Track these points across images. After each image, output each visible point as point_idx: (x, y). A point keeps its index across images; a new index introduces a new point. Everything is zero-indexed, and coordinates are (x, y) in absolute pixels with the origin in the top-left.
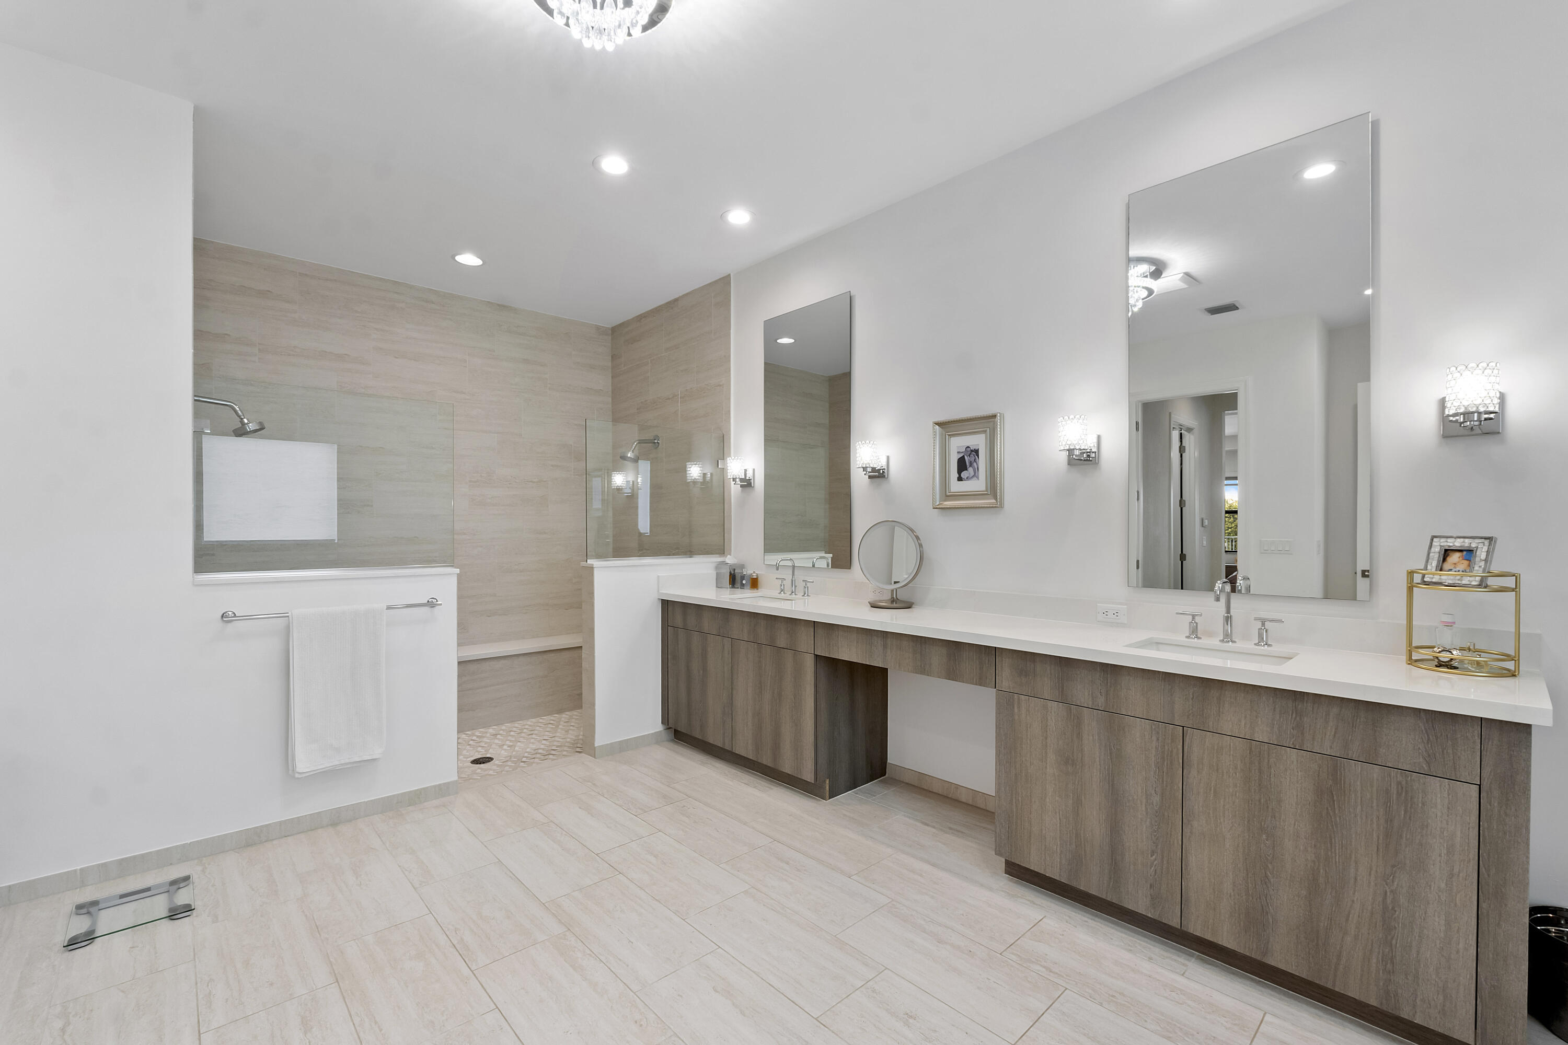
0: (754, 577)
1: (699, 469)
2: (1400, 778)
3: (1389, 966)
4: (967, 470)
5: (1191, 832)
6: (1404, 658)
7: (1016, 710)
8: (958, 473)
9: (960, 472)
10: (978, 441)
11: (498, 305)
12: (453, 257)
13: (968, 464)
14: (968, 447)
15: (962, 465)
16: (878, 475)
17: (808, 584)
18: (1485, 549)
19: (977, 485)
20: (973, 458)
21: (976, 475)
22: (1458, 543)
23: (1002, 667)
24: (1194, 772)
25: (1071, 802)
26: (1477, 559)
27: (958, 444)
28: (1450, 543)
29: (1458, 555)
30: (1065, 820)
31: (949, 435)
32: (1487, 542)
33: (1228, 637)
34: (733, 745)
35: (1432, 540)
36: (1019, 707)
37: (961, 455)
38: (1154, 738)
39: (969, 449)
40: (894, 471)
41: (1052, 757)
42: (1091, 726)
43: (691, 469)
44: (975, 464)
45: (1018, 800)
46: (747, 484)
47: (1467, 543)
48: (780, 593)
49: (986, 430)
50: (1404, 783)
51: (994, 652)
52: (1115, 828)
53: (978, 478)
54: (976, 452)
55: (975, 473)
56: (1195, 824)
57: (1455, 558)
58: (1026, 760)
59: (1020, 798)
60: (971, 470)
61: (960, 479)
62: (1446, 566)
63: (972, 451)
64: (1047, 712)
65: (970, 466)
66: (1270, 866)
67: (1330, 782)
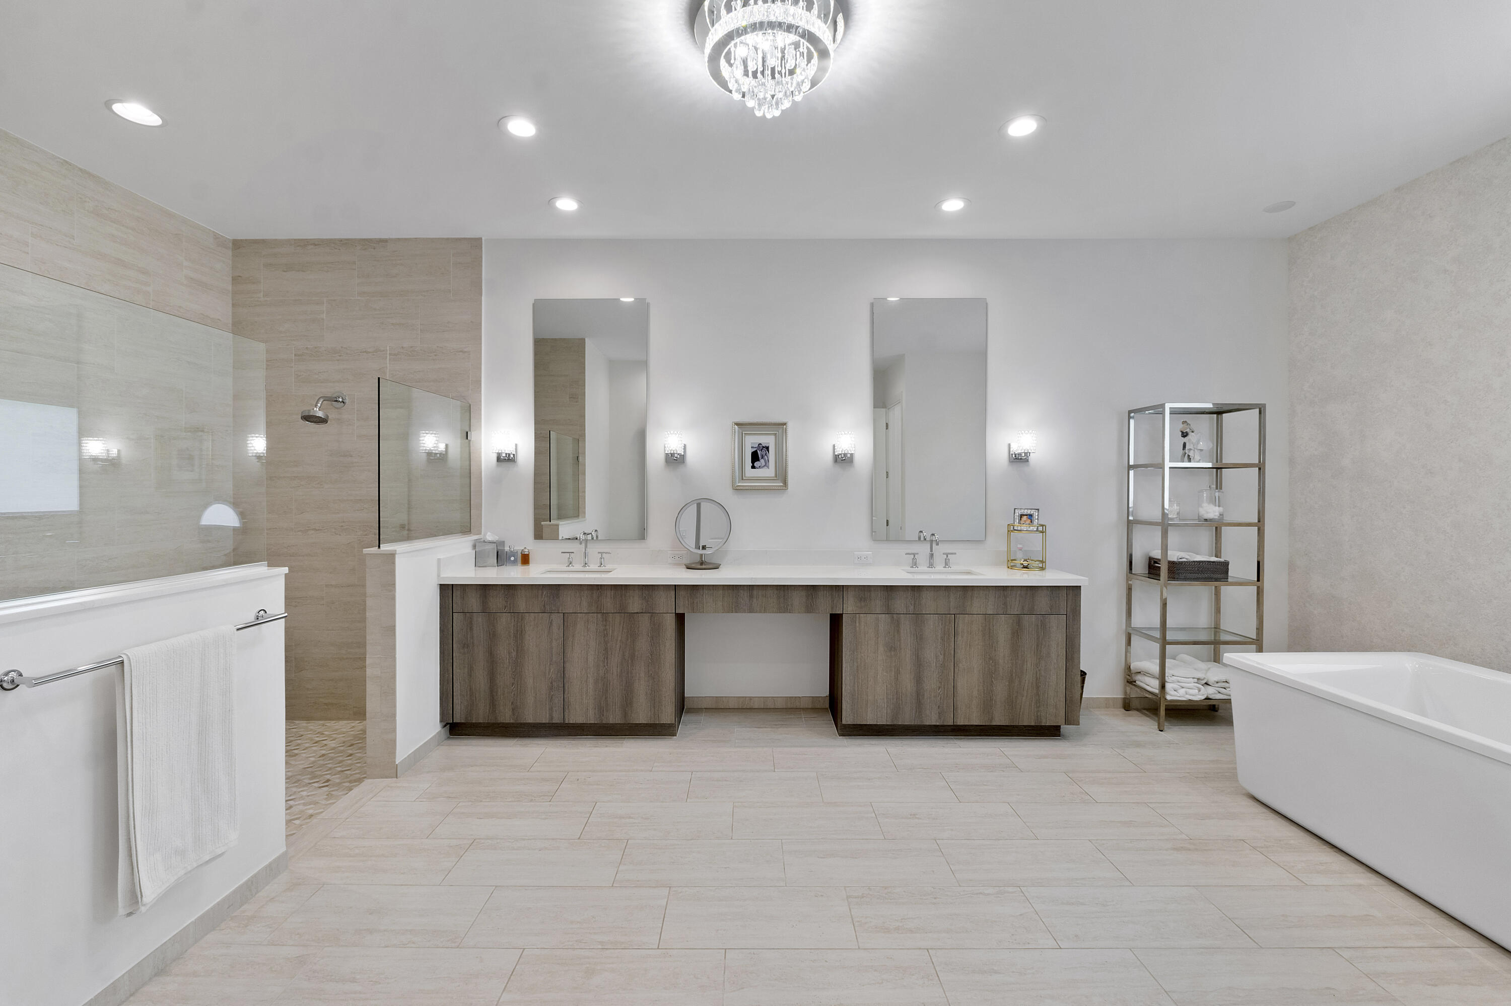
0: (526, 553)
1: (435, 439)
2: (1041, 618)
3: (1038, 705)
4: (759, 460)
5: (958, 670)
6: (1006, 567)
7: (857, 625)
8: (752, 463)
9: (753, 462)
10: (768, 440)
11: (81, 170)
12: (108, 104)
13: (760, 456)
14: (760, 444)
15: (755, 457)
16: (675, 460)
17: (604, 555)
18: (1037, 514)
19: (767, 472)
20: (765, 453)
21: (766, 465)
22: (1026, 512)
23: (848, 598)
24: (960, 638)
25: (893, 673)
26: (1034, 519)
27: (752, 441)
28: (1022, 512)
29: (1025, 517)
30: (889, 686)
31: (745, 434)
32: (1037, 511)
33: (931, 565)
34: (566, 716)
35: (1015, 510)
36: (859, 623)
37: (755, 450)
38: (940, 624)
39: (761, 446)
40: (691, 457)
41: (881, 649)
42: (906, 626)
43: (426, 439)
44: (766, 457)
45: (859, 682)
46: (505, 460)
47: (1029, 512)
48: (569, 566)
49: (776, 433)
50: (1043, 620)
51: (842, 589)
52: (919, 680)
53: (768, 467)
54: (767, 448)
55: (766, 463)
56: (960, 665)
57: (1025, 518)
58: (864, 655)
59: (860, 681)
60: (762, 461)
61: (753, 467)
62: (1022, 522)
63: (763, 447)
64: (878, 621)
65: (762, 458)
66: (993, 675)
67: (1017, 627)
